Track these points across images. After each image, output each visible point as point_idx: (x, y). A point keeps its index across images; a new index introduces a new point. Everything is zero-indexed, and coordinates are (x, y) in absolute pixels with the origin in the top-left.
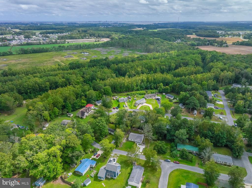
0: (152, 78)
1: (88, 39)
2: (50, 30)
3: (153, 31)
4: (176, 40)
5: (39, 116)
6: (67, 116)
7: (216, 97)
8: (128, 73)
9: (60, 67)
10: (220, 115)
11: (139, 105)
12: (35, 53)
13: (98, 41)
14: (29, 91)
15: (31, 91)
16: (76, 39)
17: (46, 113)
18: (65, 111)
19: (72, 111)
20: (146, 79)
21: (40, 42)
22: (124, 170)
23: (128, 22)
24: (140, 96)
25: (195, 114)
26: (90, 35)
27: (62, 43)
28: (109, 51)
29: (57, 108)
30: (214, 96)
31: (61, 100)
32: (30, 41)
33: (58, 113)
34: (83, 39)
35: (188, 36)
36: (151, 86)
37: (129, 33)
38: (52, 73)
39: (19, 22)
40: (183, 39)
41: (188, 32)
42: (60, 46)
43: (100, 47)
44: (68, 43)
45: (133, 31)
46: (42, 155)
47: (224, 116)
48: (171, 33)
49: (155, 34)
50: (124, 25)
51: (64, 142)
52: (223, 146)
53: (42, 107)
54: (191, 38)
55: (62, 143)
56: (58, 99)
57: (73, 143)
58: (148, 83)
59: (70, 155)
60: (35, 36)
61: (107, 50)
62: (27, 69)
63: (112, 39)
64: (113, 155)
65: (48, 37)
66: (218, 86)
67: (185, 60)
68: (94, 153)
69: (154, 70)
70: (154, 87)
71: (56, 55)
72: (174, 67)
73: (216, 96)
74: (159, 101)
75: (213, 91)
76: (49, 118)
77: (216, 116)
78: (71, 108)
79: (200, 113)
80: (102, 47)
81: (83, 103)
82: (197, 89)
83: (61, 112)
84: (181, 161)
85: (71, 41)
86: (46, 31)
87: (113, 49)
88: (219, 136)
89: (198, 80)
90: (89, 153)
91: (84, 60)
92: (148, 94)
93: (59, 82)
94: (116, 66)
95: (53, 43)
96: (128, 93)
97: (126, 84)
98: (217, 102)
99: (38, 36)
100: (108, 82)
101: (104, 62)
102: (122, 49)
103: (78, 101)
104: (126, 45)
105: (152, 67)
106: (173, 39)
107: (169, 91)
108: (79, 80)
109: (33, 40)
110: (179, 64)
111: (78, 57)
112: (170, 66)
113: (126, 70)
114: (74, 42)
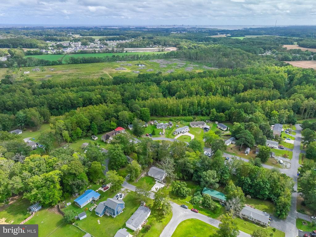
0: (205, 102)
1: (152, 47)
2: (111, 37)
3: (237, 39)
4: (265, 52)
5: (59, 136)
6: (91, 139)
7: (288, 133)
8: (178, 93)
9: (101, 82)
10: (282, 158)
11: (179, 134)
12: (86, 63)
13: (162, 51)
14: (60, 107)
15: (62, 107)
16: (137, 47)
17: (66, 133)
18: (90, 133)
19: (98, 134)
20: (196, 102)
21: (95, 51)
22: (128, 209)
23: (210, 26)
24: (184, 123)
25: (247, 153)
26: (155, 43)
27: (119, 52)
28: (170, 64)
29: (81, 128)
30: (286, 132)
31: (86, 120)
32: (85, 49)
33: (82, 135)
34: (146, 47)
35: (285, 46)
36: (202, 111)
37: (205, 41)
38: (90, 87)
39: (83, 26)
40: (275, 50)
41: (287, 41)
42: (114, 56)
43: (161, 58)
44: (126, 52)
45: (211, 38)
46: (38, 178)
47: (288, 160)
48: (261, 43)
49: (237, 43)
50: (203, 31)
51: (65, 167)
52: (265, 199)
53: (63, 126)
54: (288, 49)
55: (62, 168)
56: (82, 118)
57: (75, 169)
58: (199, 107)
59: (71, 183)
60: (93, 43)
61: (169, 62)
62: (67, 82)
63: (180, 48)
64: (124, 191)
65: (106, 44)
66: (295, 119)
67: (260, 79)
68: (103, 185)
69: (213, 91)
70: (206, 113)
71: (107, 66)
72: (241, 89)
73: (287, 131)
74: (207, 131)
75: (286, 125)
76: (69, 139)
77: (276, 158)
78: (97, 130)
79: (254, 152)
80: (164, 58)
81: (113, 125)
82: (257, 120)
83: (85, 134)
84: (201, 210)
85: (131, 50)
86: (107, 37)
87: (177, 62)
88: (260, 185)
89: (267, 108)
90: (98, 184)
91: (136, 74)
92: (196, 121)
93: (93, 98)
94: (168, 83)
95: (109, 52)
96: (172, 118)
97: (169, 107)
98: (286, 141)
99: (97, 43)
100: (148, 102)
101: (156, 77)
102: (188, 62)
103: (107, 123)
104: (193, 57)
105: (211, 87)
106: (261, 51)
107: (224, 119)
108: (116, 97)
109: (89, 48)
110: (251, 85)
111: (131, 70)
112: (236, 87)
113: (177, 90)
114: (133, 52)
